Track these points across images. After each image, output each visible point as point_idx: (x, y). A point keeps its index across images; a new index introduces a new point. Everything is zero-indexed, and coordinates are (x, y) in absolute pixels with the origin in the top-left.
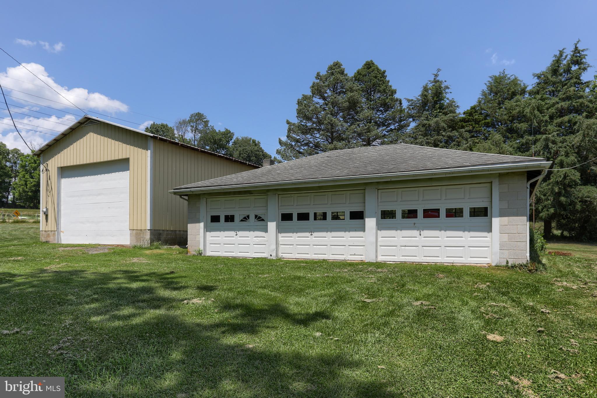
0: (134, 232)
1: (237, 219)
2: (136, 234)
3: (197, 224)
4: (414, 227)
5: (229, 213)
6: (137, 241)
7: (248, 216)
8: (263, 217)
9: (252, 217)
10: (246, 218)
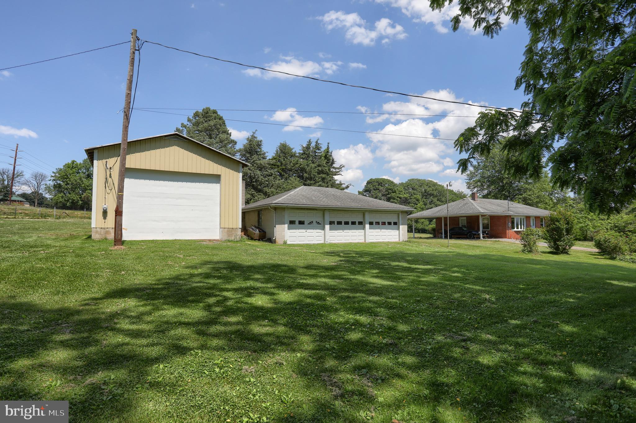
0: (226, 230)
1: (306, 223)
2: (228, 231)
3: (283, 225)
4: (379, 228)
5: (302, 220)
6: (229, 236)
7: (312, 222)
8: (320, 223)
9: (314, 222)
10: (311, 223)
